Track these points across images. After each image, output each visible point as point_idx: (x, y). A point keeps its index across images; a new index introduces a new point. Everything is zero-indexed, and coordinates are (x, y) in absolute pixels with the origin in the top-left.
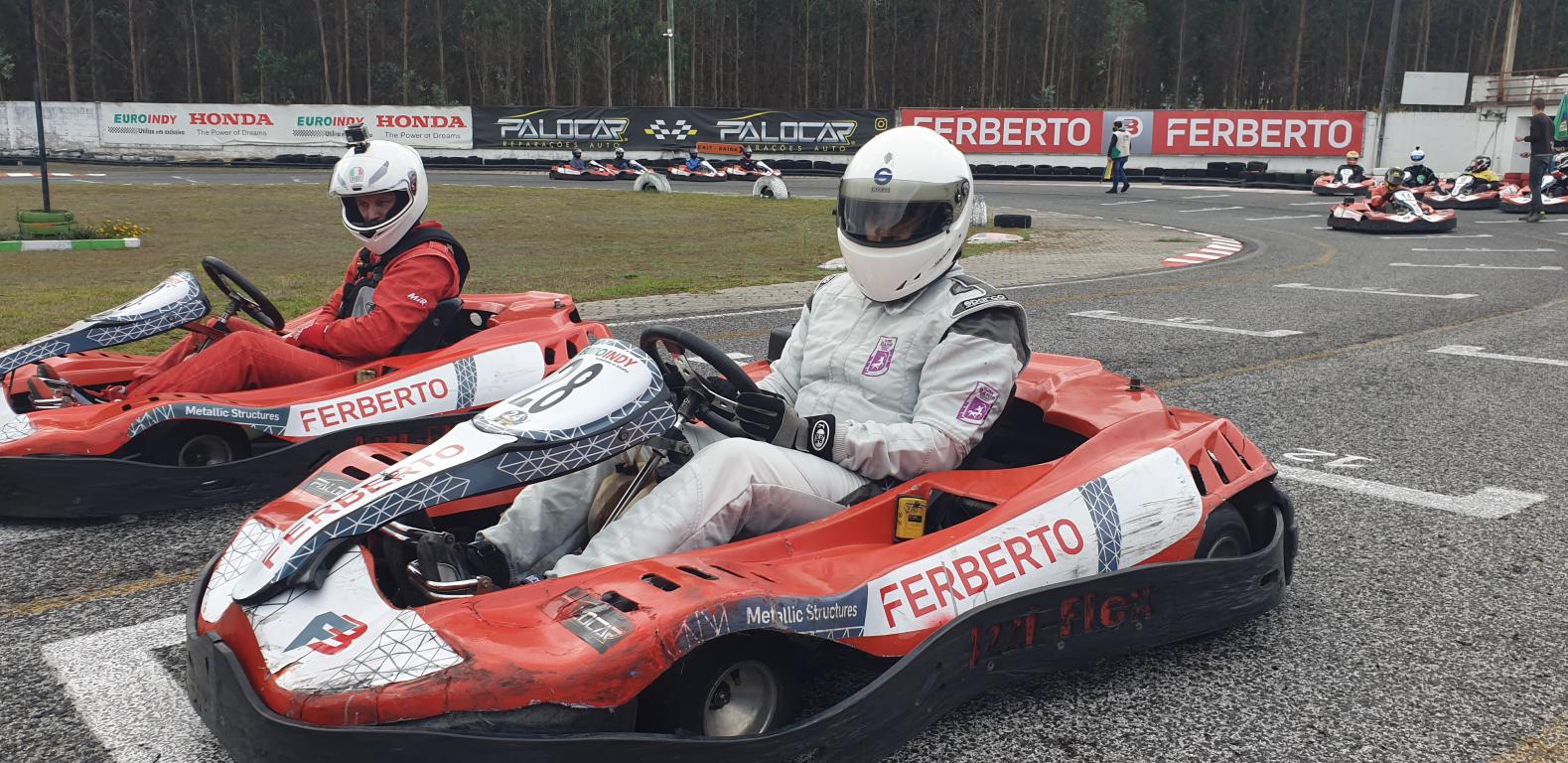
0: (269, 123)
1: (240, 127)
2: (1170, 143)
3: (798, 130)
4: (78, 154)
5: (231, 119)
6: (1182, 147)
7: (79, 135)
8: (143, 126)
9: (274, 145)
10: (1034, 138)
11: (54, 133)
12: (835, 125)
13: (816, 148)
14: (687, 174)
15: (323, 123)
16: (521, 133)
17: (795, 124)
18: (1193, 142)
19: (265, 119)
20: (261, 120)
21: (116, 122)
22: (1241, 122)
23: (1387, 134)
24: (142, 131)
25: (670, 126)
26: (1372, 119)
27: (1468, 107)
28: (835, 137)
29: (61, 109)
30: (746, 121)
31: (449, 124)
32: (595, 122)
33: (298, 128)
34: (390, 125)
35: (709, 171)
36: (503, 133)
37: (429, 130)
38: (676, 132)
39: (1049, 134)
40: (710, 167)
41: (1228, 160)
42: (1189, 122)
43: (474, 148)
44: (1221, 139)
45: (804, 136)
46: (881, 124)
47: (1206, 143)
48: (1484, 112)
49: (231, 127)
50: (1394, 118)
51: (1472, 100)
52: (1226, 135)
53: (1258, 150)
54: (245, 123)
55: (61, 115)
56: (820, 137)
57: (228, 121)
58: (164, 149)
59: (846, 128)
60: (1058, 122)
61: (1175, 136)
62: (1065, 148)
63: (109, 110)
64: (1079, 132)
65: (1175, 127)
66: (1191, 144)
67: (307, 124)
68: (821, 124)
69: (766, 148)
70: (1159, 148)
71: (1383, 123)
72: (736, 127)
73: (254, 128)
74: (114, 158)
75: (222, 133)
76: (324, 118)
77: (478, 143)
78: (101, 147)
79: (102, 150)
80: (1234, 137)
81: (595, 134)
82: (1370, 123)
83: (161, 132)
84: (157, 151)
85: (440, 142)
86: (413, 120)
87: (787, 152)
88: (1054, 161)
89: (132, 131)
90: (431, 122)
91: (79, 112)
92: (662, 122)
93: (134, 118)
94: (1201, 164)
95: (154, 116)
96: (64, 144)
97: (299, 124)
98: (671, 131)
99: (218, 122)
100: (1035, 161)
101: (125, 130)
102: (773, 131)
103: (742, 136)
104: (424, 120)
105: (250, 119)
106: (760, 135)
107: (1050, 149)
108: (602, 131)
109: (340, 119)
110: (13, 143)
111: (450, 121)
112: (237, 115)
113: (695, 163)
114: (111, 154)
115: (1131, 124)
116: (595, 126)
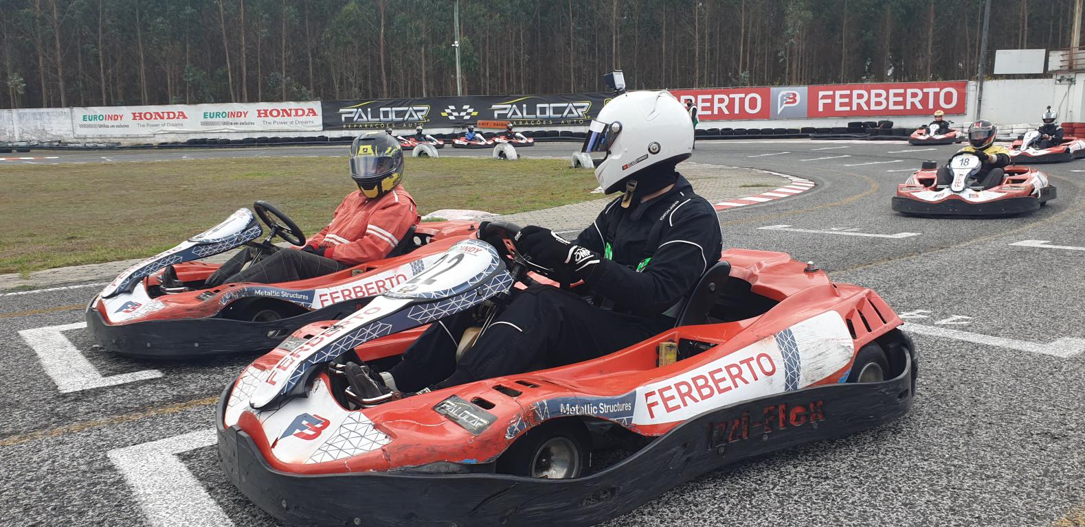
0: (185, 117)
1: (166, 121)
2: (821, 109)
3: (549, 109)
4: (57, 144)
5: (159, 115)
6: (830, 112)
7: (60, 130)
8: (102, 123)
9: (188, 133)
10: (720, 109)
11: (44, 130)
12: (575, 104)
13: (563, 122)
14: (466, 143)
15: (220, 116)
16: (355, 119)
17: (547, 105)
18: (838, 108)
19: (182, 114)
20: (179, 115)
21: (84, 120)
22: (873, 92)
23: (984, 97)
24: (101, 126)
25: (459, 110)
26: (972, 86)
27: (1046, 74)
28: (576, 114)
29: (48, 113)
30: (512, 104)
31: (306, 114)
32: (406, 108)
33: (204, 120)
34: (266, 116)
35: (481, 141)
36: (343, 119)
37: (293, 118)
38: (463, 114)
39: (731, 106)
40: (482, 138)
41: (863, 120)
42: (834, 93)
43: (324, 130)
44: (859, 105)
45: (554, 114)
47: (848, 109)
48: (1059, 78)
49: (159, 121)
50: (989, 85)
51: (1050, 69)
52: (862, 102)
53: (887, 112)
54: (169, 118)
55: (47, 117)
56: (565, 114)
57: (157, 117)
58: (116, 138)
59: (583, 107)
60: (737, 97)
61: (824, 104)
62: (743, 116)
63: (79, 112)
64: (753, 103)
65: (824, 97)
66: (836, 110)
67: (210, 117)
68: (565, 105)
69: (527, 123)
70: (813, 113)
71: (981, 88)
72: (505, 109)
73: (175, 121)
74: (80, 145)
75: (153, 126)
76: (221, 113)
77: (326, 126)
78: (75, 138)
79: (75, 140)
80: (868, 103)
81: (406, 117)
82: (972, 89)
83: (113, 126)
84: (112, 139)
85: (300, 127)
86: (281, 112)
87: (542, 125)
88: (734, 125)
89: (95, 126)
90: (293, 113)
91: (60, 115)
92: (452, 107)
93: (95, 117)
94: (844, 124)
95: (109, 116)
96: (50, 136)
97: (205, 117)
98: (459, 114)
99: (151, 118)
100: (721, 125)
101: (90, 126)
102: (532, 110)
103: (509, 115)
104: (289, 112)
105: (172, 115)
106: (522, 114)
107: (732, 117)
108: (411, 115)
109: (232, 112)
110: (17, 138)
111: (307, 112)
112: (163, 113)
113: (471, 136)
114: (79, 143)
115: (791, 96)
116: (406, 111)
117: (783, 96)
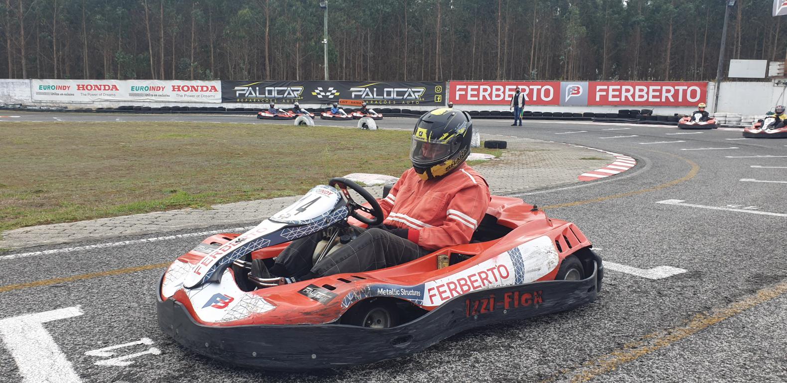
1: (102, 91)
2: (598, 99)
3: (394, 92)
4: (19, 106)
5: (97, 87)
6: (604, 101)
7: (21, 96)
8: (53, 91)
9: (119, 101)
11: (9, 95)
12: (413, 89)
13: (404, 102)
15: (144, 89)
16: (247, 95)
17: (392, 89)
18: (611, 99)
19: (115, 87)
20: (113, 88)
21: (40, 89)
22: (637, 87)
23: (720, 95)
24: (53, 94)
25: (325, 90)
26: (712, 86)
27: (768, 79)
28: (413, 97)
29: (12, 83)
30: (365, 88)
32: (286, 88)
33: (131, 92)
34: (179, 91)
35: (343, 114)
36: (237, 95)
37: (199, 93)
38: (328, 94)
39: (530, 95)
40: (344, 112)
41: (630, 109)
42: (608, 87)
43: (222, 102)
44: (626, 97)
45: (397, 96)
46: (438, 89)
47: (617, 99)
48: (776, 82)
49: (98, 92)
50: (724, 85)
51: (770, 75)
52: (629, 95)
53: (647, 103)
54: (105, 89)
55: (12, 86)
56: (405, 96)
57: (96, 89)
58: (63, 103)
59: (419, 92)
60: (535, 88)
61: (600, 95)
62: (540, 102)
63: (37, 83)
64: (547, 93)
65: (601, 90)
66: (609, 100)
67: (136, 90)
68: (406, 89)
69: (377, 102)
70: (592, 102)
71: (718, 88)
72: (360, 91)
73: (109, 92)
74: (37, 108)
75: (93, 95)
76: (145, 86)
77: (225, 99)
78: (32, 102)
79: (32, 104)
80: (633, 96)
81: (285, 95)
82: (711, 88)
83: (63, 94)
84: (60, 104)
85: (205, 100)
86: (190, 88)
87: (387, 104)
88: (533, 109)
89: (48, 94)
90: (200, 89)
91: (21, 84)
92: (321, 89)
93: (49, 87)
94: (615, 111)
95: (59, 86)
96: (13, 101)
97: (132, 90)
98: (326, 93)
99: (91, 89)
101: (44, 94)
102: (380, 93)
103: (363, 96)
104: (196, 88)
105: (107, 88)
106: (373, 95)
107: (532, 102)
108: (289, 94)
109: (153, 87)
111: (210, 88)
112: (101, 85)
113: (336, 111)
114: (35, 106)
115: (576, 89)
116: (286, 90)
117: (570, 88)
